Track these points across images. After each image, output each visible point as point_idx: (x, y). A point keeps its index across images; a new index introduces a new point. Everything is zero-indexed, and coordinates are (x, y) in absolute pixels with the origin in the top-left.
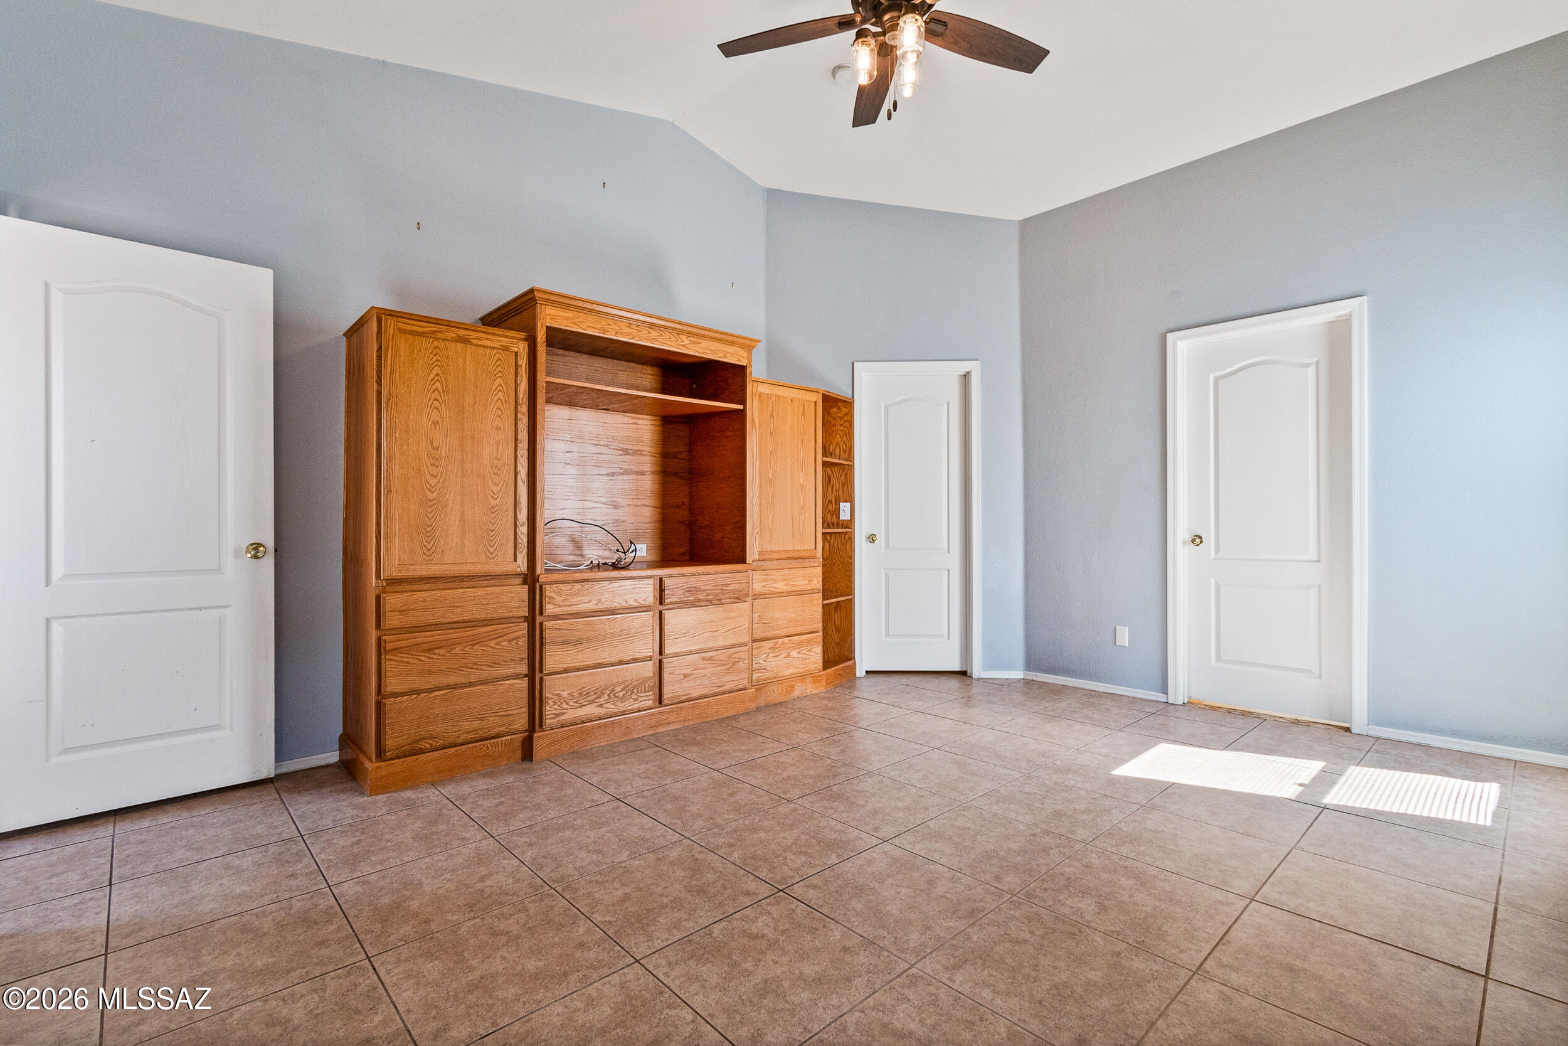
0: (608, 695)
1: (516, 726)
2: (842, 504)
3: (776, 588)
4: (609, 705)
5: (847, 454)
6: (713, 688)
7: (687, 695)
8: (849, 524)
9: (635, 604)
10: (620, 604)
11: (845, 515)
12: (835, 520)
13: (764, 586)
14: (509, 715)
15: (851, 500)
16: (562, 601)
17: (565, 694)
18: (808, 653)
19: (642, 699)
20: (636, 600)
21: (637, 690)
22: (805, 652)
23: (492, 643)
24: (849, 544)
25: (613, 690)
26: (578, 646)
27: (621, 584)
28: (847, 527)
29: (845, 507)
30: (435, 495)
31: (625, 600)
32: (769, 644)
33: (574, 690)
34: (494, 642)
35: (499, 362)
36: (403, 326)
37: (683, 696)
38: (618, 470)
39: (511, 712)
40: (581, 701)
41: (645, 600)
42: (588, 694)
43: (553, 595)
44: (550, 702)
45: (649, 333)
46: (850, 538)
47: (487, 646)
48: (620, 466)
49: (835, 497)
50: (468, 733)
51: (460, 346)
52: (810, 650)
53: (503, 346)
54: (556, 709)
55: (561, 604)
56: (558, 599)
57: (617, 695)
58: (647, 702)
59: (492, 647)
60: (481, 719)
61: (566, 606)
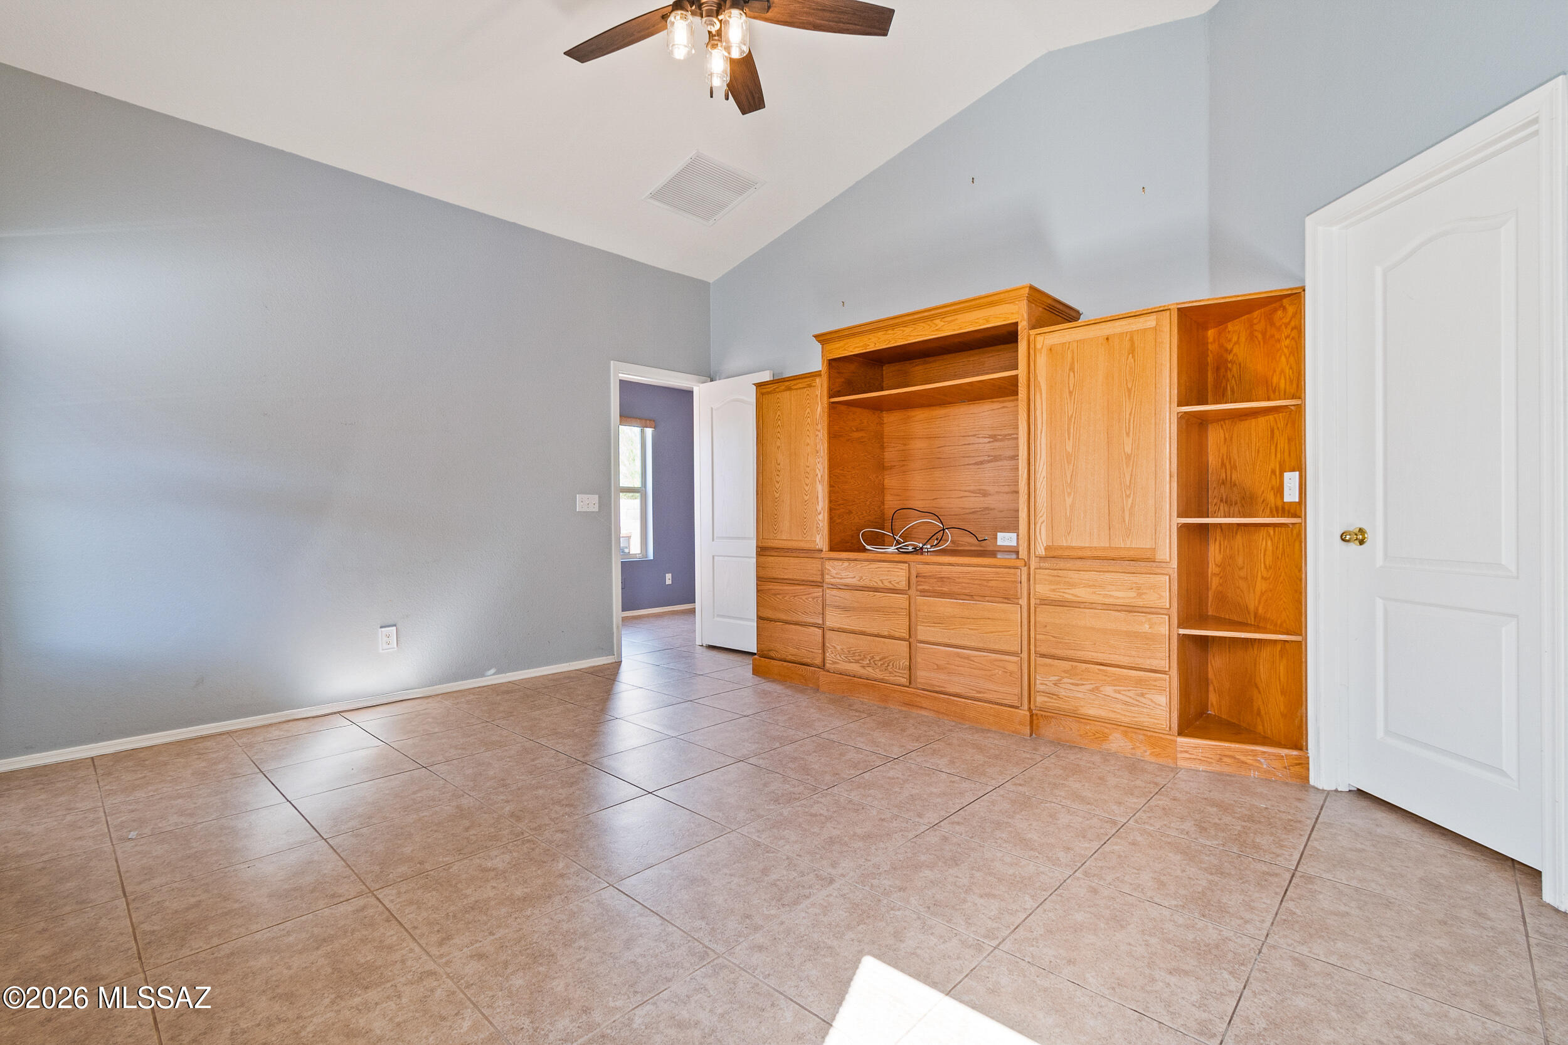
0: (869, 660)
1: (816, 662)
2: (1287, 475)
3: (1075, 596)
4: (870, 669)
5: (1295, 386)
6: (971, 691)
7: (942, 687)
8: (1297, 510)
9: (891, 586)
10: (877, 583)
11: (1291, 495)
12: (1279, 504)
13: (1054, 590)
14: (812, 652)
15: (1299, 467)
16: (836, 574)
17: (839, 648)
18: (1138, 698)
19: (897, 674)
20: (890, 582)
21: (893, 665)
22: (1130, 694)
23: (804, 597)
24: (1297, 544)
25: (873, 658)
26: (846, 612)
27: (879, 566)
28: (1295, 516)
29: (1291, 480)
30: (778, 494)
31: (881, 580)
32: (1066, 665)
33: (844, 647)
34: (805, 597)
35: (808, 397)
36: (764, 391)
37: (938, 686)
38: (986, 458)
39: (813, 650)
40: (850, 658)
41: (898, 583)
42: (854, 653)
43: (830, 568)
44: (829, 650)
45: (903, 331)
46: (1299, 534)
47: (801, 598)
48: (989, 454)
49: (1280, 462)
50: (792, 655)
51: (788, 392)
52: (1142, 695)
53: (808, 385)
54: (833, 658)
55: (835, 576)
56: (833, 572)
57: (876, 662)
58: (901, 678)
59: (803, 600)
60: (798, 649)
61: (838, 578)
